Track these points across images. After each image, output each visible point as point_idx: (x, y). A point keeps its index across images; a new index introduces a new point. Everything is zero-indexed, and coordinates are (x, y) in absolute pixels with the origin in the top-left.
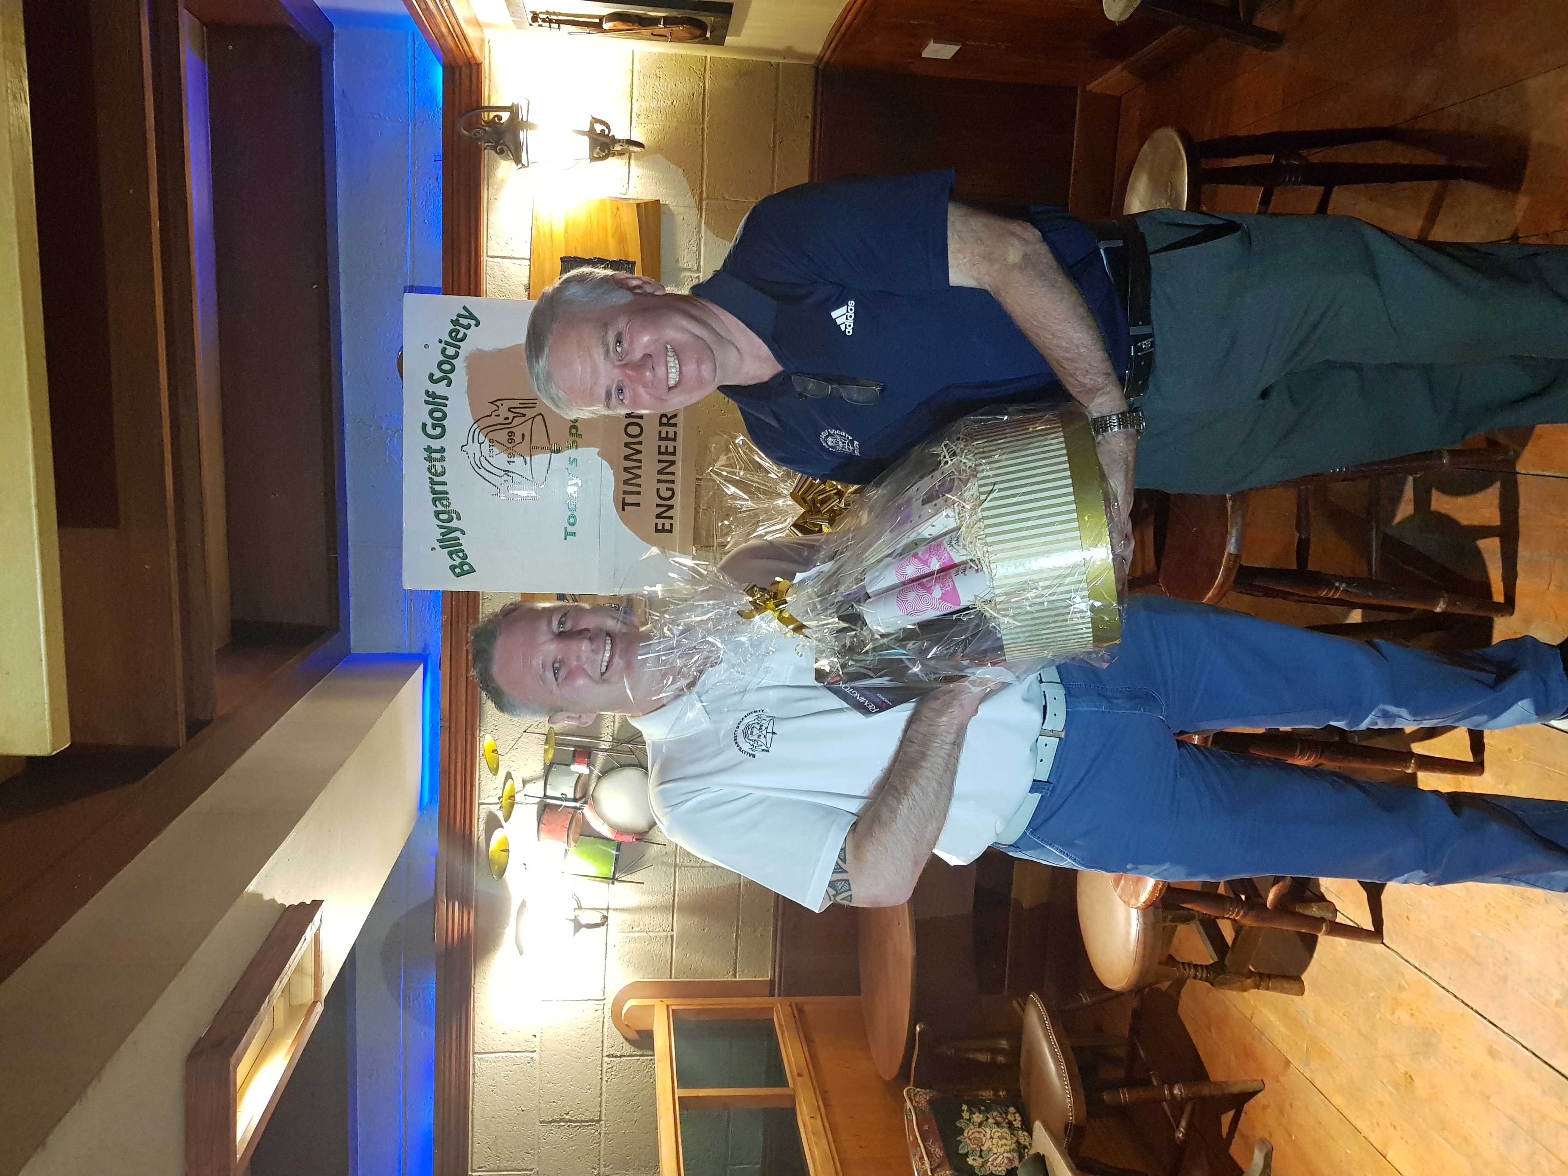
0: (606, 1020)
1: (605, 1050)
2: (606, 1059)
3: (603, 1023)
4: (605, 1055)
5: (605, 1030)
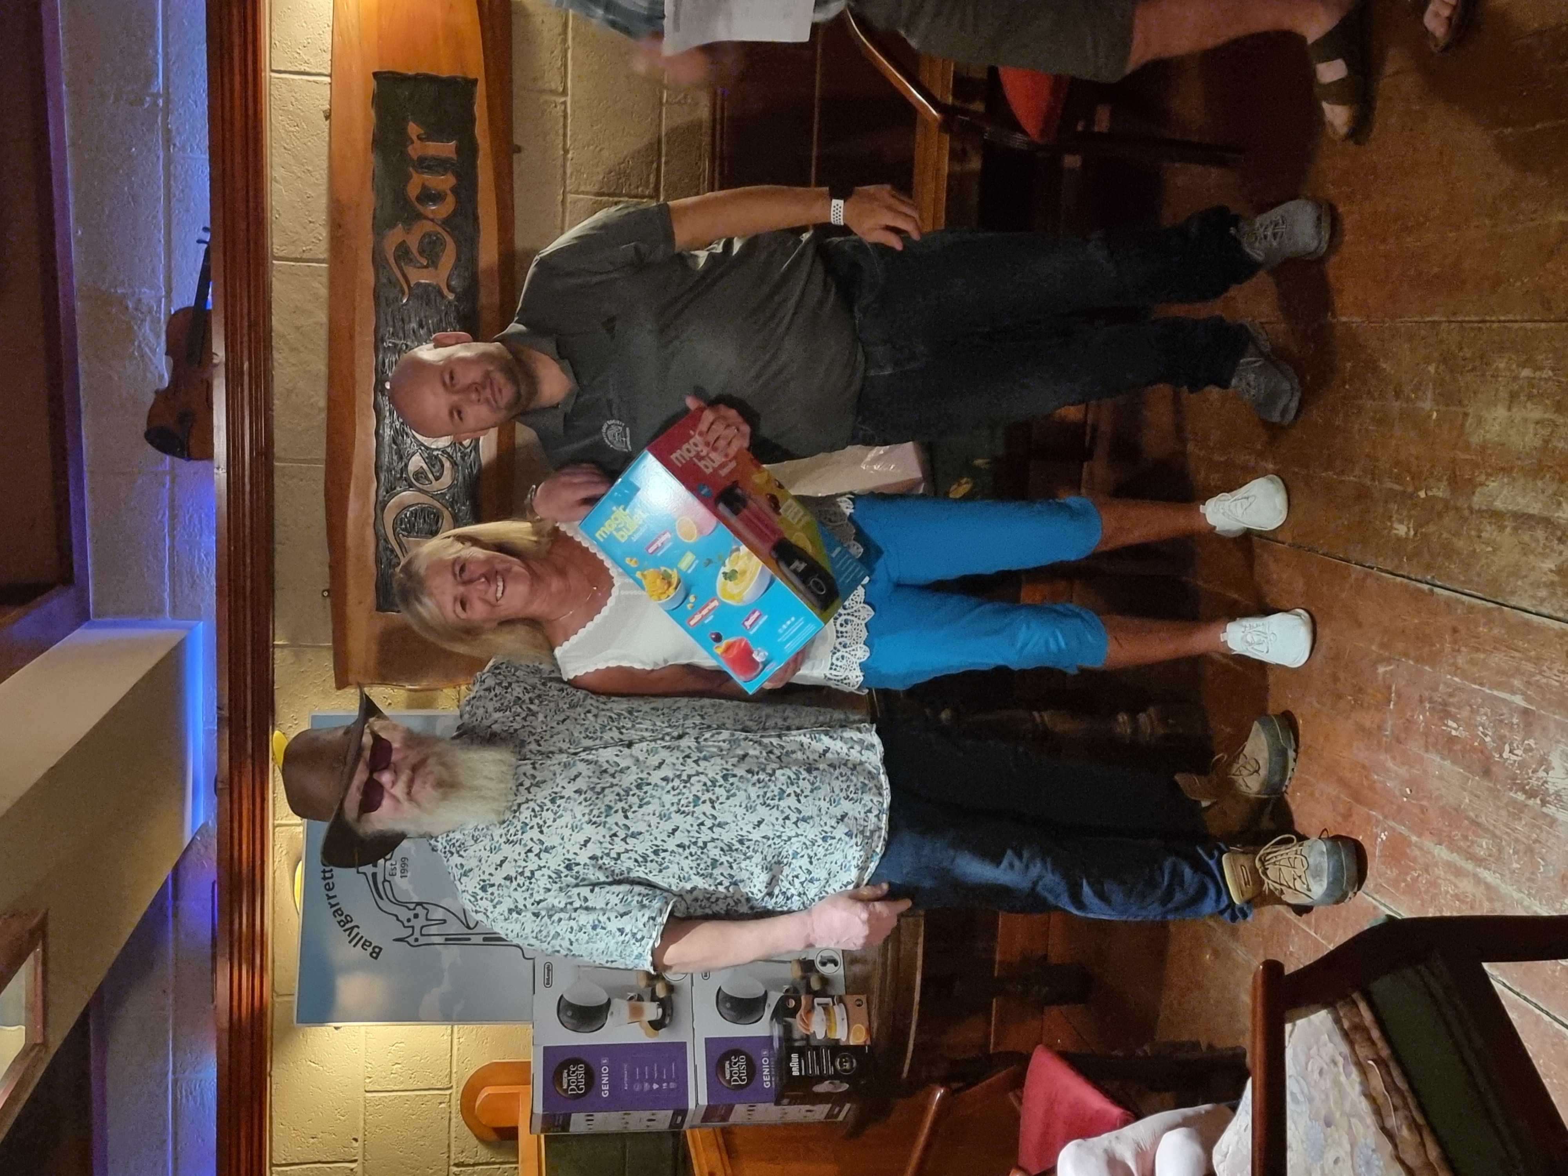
0: (453, 1115)
1: (453, 1156)
2: (455, 1169)
3: (450, 1120)
4: (452, 1163)
5: (453, 1129)
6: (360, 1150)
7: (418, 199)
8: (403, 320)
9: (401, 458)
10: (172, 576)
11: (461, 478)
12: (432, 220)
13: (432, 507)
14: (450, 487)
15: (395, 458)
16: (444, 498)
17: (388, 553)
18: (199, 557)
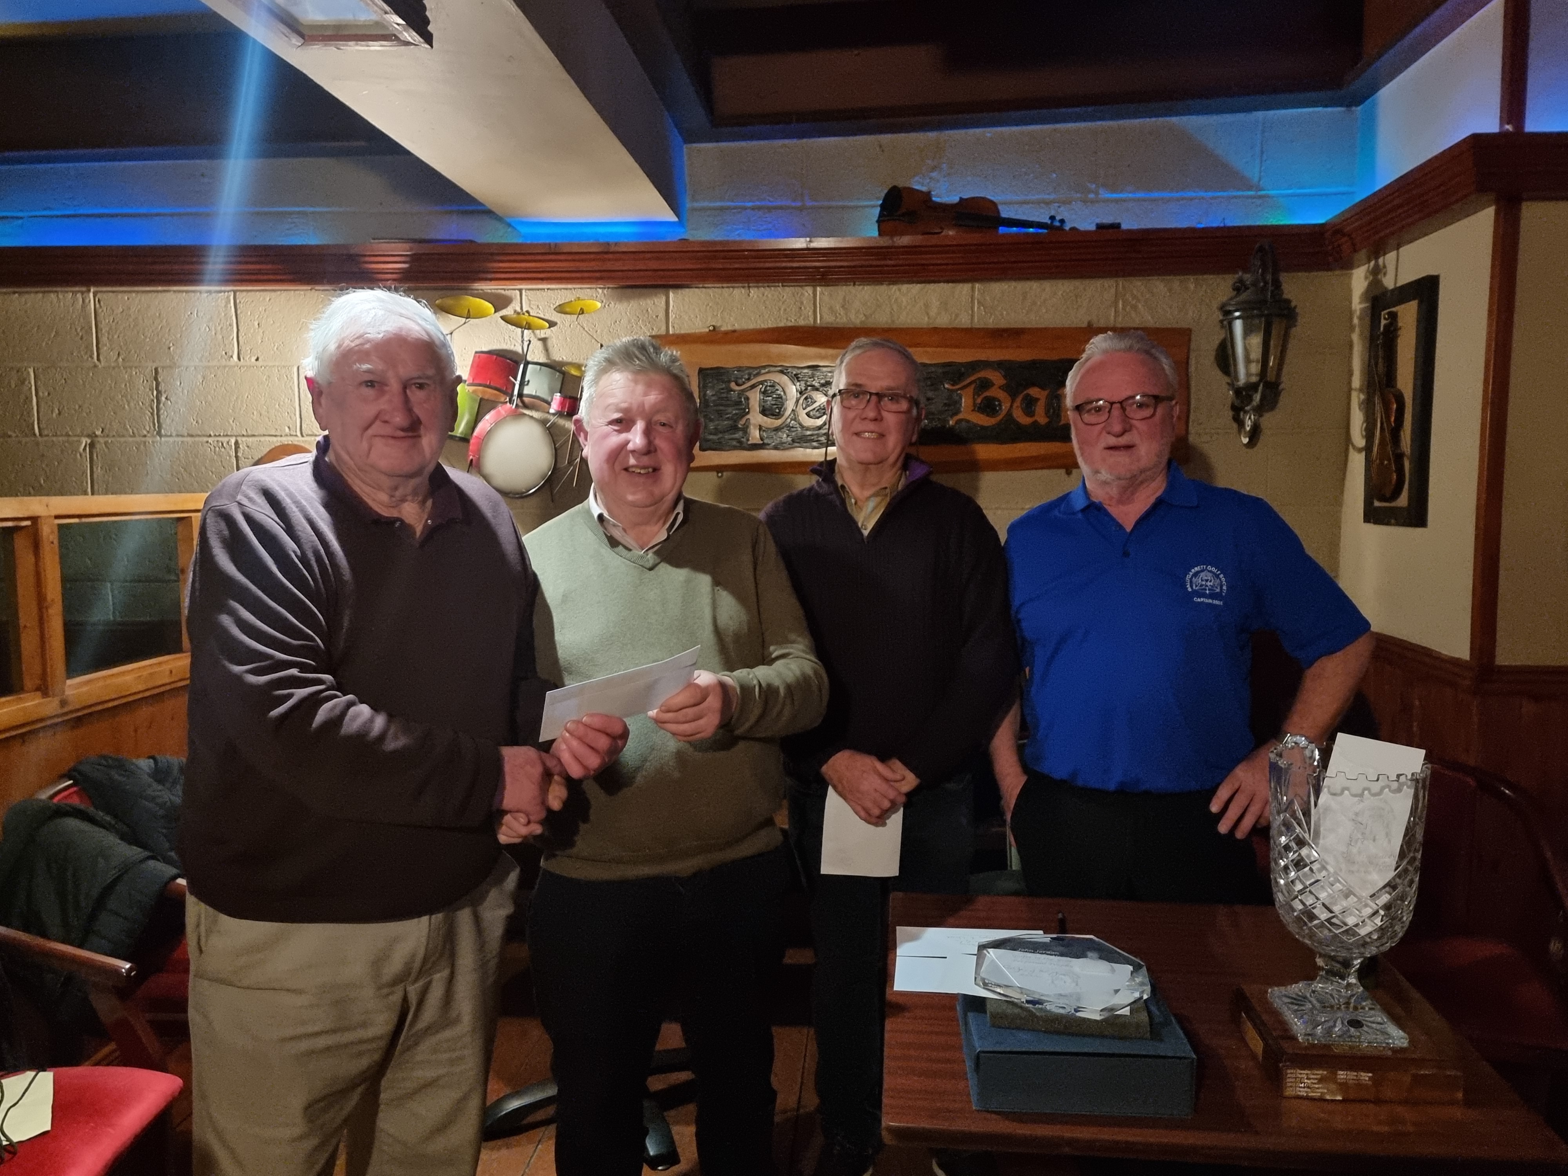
3: (276, 436)
4: (239, 439)
5: (268, 438)
6: (248, 363)
7: (1028, 395)
8: (932, 385)
9: (823, 385)
10: (722, 209)
11: (809, 433)
12: (1011, 406)
13: (785, 410)
14: (800, 424)
15: (823, 381)
16: (792, 420)
17: (747, 377)
18: (737, 229)
